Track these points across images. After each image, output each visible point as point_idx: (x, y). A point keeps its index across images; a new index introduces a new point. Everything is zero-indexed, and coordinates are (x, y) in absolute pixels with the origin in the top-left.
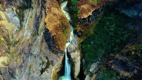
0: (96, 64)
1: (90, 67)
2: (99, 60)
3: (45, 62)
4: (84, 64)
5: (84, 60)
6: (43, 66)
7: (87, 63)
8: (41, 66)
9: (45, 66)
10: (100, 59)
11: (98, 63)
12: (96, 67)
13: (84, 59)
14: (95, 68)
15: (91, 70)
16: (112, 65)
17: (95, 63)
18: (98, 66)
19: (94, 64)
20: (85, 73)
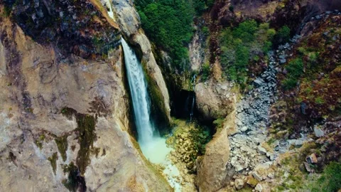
0: (194, 45)
1: (188, 62)
2: (195, 31)
3: (68, 130)
4: (169, 65)
5: (165, 55)
6: (68, 152)
7: (174, 56)
8: (59, 161)
9: (73, 148)
10: (196, 27)
11: (197, 38)
12: (200, 50)
13: (163, 52)
14: (198, 55)
15: (195, 67)
16: (233, 12)
17: (192, 43)
18: (202, 46)
19: (190, 46)
20: (186, 87)
